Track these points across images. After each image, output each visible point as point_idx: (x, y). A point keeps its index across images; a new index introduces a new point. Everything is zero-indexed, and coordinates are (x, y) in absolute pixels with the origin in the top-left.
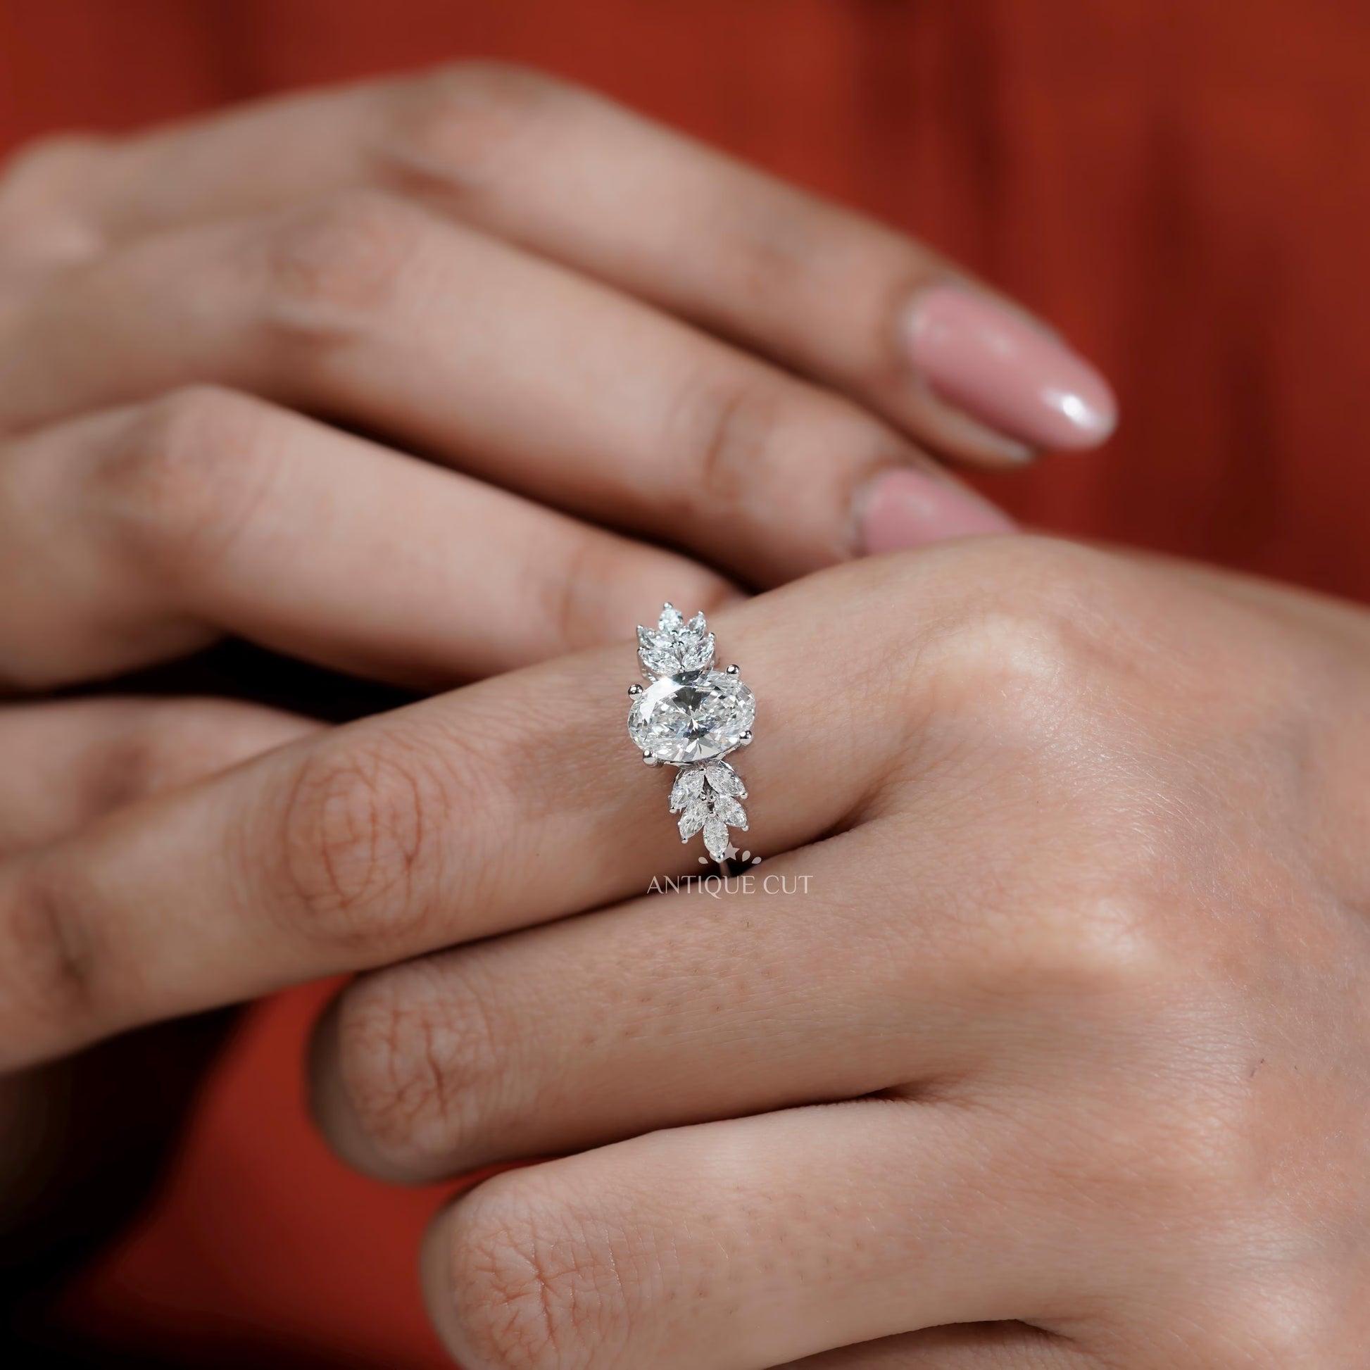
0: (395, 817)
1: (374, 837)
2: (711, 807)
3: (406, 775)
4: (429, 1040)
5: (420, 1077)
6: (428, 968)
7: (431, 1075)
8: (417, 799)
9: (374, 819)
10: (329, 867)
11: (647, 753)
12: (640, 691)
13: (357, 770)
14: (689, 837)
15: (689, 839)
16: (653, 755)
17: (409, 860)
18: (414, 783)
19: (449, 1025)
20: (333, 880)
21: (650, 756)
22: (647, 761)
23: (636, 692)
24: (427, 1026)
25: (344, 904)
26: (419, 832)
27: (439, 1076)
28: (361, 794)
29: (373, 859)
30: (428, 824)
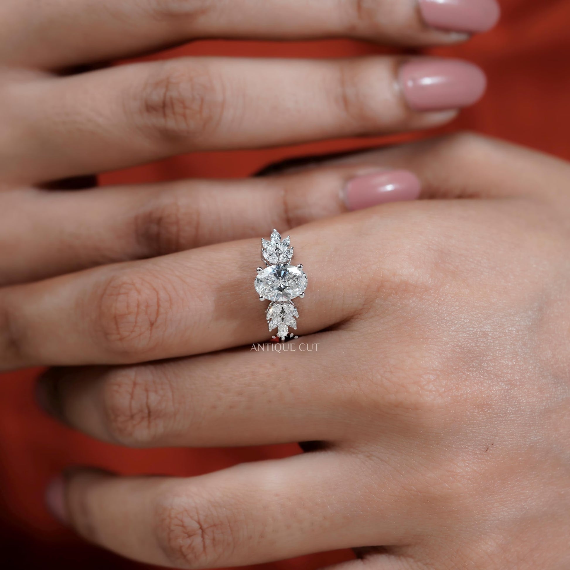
0: (147, 306)
1: (138, 314)
2: (283, 319)
3: (154, 289)
4: (147, 397)
5: (141, 411)
6: (151, 368)
7: (146, 411)
8: (158, 300)
9: (138, 306)
10: (116, 324)
11: (261, 296)
12: (261, 270)
13: (133, 284)
14: (272, 329)
15: (272, 330)
16: (263, 297)
17: (152, 324)
18: (158, 293)
19: (156, 392)
20: (118, 328)
21: (262, 297)
22: (261, 299)
23: (260, 270)
24: (147, 390)
25: (121, 339)
26: (158, 313)
27: (149, 413)
28: (134, 295)
29: (136, 322)
30: (162, 310)
